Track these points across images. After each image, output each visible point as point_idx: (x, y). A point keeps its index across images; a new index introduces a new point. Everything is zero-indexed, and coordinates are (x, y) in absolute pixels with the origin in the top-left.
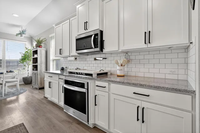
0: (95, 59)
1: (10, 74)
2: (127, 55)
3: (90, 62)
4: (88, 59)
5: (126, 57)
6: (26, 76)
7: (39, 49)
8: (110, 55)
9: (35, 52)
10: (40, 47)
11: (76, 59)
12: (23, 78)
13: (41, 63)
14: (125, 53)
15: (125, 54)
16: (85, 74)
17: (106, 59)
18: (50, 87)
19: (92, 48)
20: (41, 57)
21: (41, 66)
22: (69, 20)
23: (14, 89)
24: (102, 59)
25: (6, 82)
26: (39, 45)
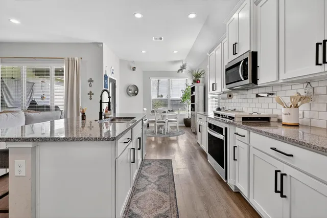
0: (257, 96)
1: (171, 114)
2: (309, 86)
3: (250, 101)
4: (248, 96)
5: (306, 91)
6: (187, 117)
7: (196, 85)
8: (279, 88)
9: (193, 89)
10: (197, 83)
11: (230, 96)
12: (184, 119)
13: (198, 102)
14: (306, 82)
15: (306, 85)
16: (229, 117)
17: (272, 94)
18: (199, 131)
19: (241, 80)
20: (198, 95)
21: (198, 106)
22: (221, 44)
23: (176, 130)
24: (266, 95)
25: (169, 121)
26: (196, 81)
